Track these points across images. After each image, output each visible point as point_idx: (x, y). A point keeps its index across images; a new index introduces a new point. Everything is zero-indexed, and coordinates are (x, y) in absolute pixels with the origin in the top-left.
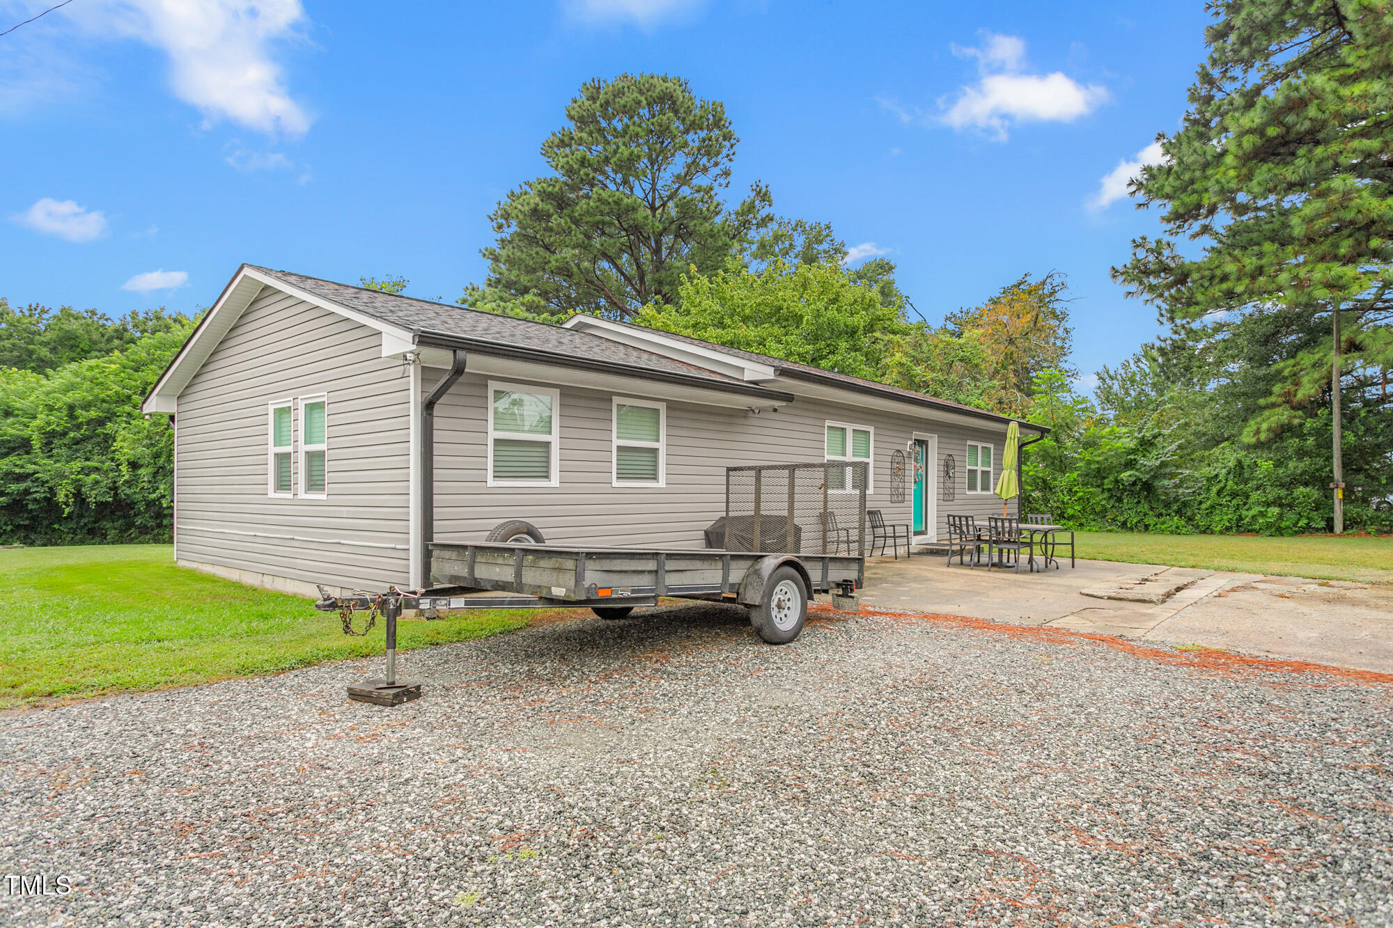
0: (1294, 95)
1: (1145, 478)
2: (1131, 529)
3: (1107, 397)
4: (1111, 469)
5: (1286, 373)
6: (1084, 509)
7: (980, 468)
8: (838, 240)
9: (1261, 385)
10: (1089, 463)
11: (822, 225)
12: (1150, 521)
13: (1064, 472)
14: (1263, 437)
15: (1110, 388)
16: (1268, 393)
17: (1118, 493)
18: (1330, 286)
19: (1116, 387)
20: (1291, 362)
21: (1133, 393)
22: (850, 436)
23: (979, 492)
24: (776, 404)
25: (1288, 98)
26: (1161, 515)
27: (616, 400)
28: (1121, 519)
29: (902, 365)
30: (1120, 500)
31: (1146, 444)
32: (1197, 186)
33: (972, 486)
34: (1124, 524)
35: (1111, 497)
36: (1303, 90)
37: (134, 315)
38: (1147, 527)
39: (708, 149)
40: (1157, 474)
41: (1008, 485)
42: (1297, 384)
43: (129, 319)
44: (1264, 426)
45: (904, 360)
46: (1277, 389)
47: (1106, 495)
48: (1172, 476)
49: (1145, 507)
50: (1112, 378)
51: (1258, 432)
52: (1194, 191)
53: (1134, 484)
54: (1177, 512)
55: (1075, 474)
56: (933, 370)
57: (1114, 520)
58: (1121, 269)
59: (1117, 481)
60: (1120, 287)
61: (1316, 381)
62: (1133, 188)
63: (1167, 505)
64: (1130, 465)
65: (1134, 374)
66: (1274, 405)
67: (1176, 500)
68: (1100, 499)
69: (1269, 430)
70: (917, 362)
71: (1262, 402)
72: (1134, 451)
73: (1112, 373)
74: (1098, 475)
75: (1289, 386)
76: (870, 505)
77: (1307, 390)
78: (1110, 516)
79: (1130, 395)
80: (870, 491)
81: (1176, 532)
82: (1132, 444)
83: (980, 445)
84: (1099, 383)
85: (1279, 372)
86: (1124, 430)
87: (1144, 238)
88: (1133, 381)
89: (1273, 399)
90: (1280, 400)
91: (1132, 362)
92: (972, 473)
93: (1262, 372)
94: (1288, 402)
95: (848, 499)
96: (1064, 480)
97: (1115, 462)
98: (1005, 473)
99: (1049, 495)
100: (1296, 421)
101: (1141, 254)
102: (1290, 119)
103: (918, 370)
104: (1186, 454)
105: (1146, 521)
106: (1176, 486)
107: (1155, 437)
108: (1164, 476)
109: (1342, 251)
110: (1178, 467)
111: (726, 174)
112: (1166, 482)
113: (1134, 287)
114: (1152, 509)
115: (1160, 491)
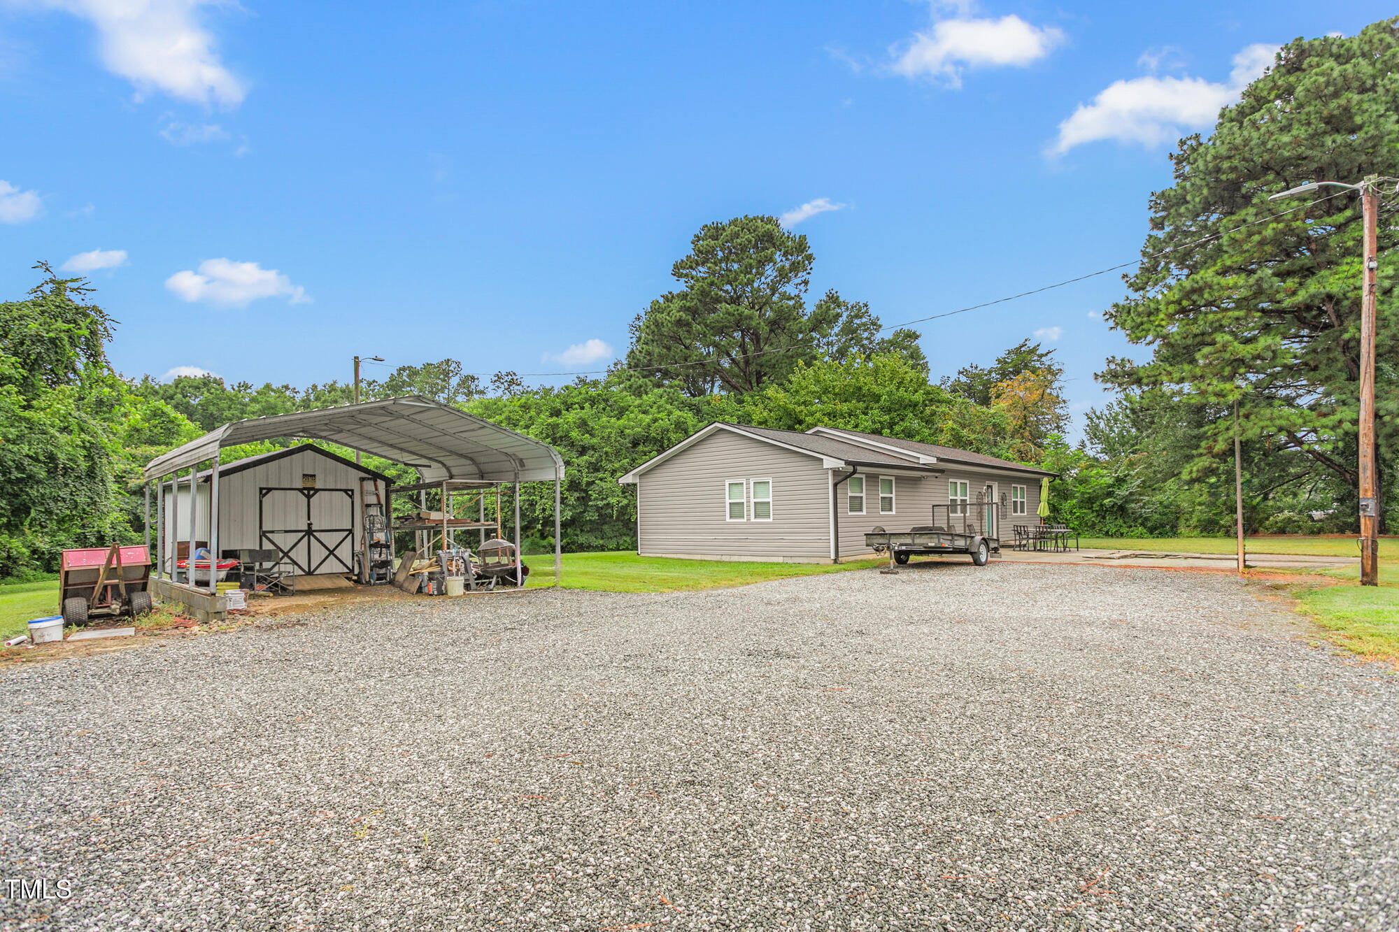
0: (1196, 285)
1: (1119, 503)
2: (1112, 536)
3: (1094, 433)
4: (1097, 498)
5: (1209, 434)
6: (1081, 523)
7: (1019, 500)
8: (874, 316)
9: (1194, 441)
10: (1083, 493)
11: (861, 304)
12: (1124, 530)
13: (1066, 500)
14: (1194, 475)
15: (1098, 425)
16: (1198, 447)
17: (1103, 513)
18: (1217, 395)
19: (1102, 425)
20: (1213, 426)
21: (1116, 430)
22: (959, 485)
23: (1019, 514)
24: (937, 474)
25: (1192, 287)
26: (1131, 527)
27: (881, 477)
28: (1105, 529)
29: (953, 429)
30: (1104, 518)
31: (1120, 481)
32: (1145, 326)
33: (1015, 511)
34: (1107, 533)
35: (1098, 515)
36: (1201, 283)
37: (315, 387)
38: (1122, 534)
39: (795, 267)
40: (1127, 500)
41: (1043, 510)
42: (1215, 441)
43: (310, 391)
44: (1195, 469)
45: (955, 426)
46: (1203, 444)
47: (1095, 514)
48: (1138, 501)
49: (1120, 522)
50: (1098, 418)
51: (1191, 472)
52: (1143, 330)
53: (1113, 506)
54: (1141, 524)
55: (1075, 501)
56: (974, 432)
57: (1100, 530)
58: (1100, 374)
59: (1102, 505)
60: (1100, 385)
61: (1226, 440)
62: (1107, 317)
63: (1135, 520)
64: (1110, 494)
65: (1117, 414)
66: (1201, 455)
67: (1141, 516)
68: (1091, 517)
69: (1198, 471)
70: (963, 426)
71: (1194, 452)
72: (1112, 486)
73: (1098, 413)
74: (1089, 501)
75: (1211, 443)
76: (968, 522)
77: (1220, 446)
78: (1097, 528)
79: (1114, 432)
80: (968, 514)
81: (1141, 536)
82: (1111, 482)
83: (1019, 486)
84: (1088, 422)
85: (1205, 433)
86: (1105, 471)
87: (1113, 357)
88: (1116, 420)
89: (1201, 451)
90: (1205, 451)
91: (1115, 404)
92: (1015, 502)
93: (1196, 432)
94: (1209, 453)
95: (958, 518)
96: (1067, 505)
97: (1100, 492)
98: (1042, 504)
99: (1057, 515)
100: (1214, 465)
101: (1113, 366)
102: (1195, 297)
103: (965, 432)
104: (1149, 486)
105: (1122, 531)
106: (1141, 508)
107: (1126, 476)
108: (1133, 501)
109: (1226, 374)
110: (1140, 495)
111: (806, 283)
112: (1133, 505)
113: (1109, 385)
114: (1125, 523)
115: (1130, 511)
